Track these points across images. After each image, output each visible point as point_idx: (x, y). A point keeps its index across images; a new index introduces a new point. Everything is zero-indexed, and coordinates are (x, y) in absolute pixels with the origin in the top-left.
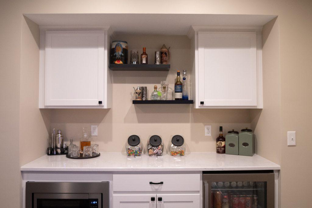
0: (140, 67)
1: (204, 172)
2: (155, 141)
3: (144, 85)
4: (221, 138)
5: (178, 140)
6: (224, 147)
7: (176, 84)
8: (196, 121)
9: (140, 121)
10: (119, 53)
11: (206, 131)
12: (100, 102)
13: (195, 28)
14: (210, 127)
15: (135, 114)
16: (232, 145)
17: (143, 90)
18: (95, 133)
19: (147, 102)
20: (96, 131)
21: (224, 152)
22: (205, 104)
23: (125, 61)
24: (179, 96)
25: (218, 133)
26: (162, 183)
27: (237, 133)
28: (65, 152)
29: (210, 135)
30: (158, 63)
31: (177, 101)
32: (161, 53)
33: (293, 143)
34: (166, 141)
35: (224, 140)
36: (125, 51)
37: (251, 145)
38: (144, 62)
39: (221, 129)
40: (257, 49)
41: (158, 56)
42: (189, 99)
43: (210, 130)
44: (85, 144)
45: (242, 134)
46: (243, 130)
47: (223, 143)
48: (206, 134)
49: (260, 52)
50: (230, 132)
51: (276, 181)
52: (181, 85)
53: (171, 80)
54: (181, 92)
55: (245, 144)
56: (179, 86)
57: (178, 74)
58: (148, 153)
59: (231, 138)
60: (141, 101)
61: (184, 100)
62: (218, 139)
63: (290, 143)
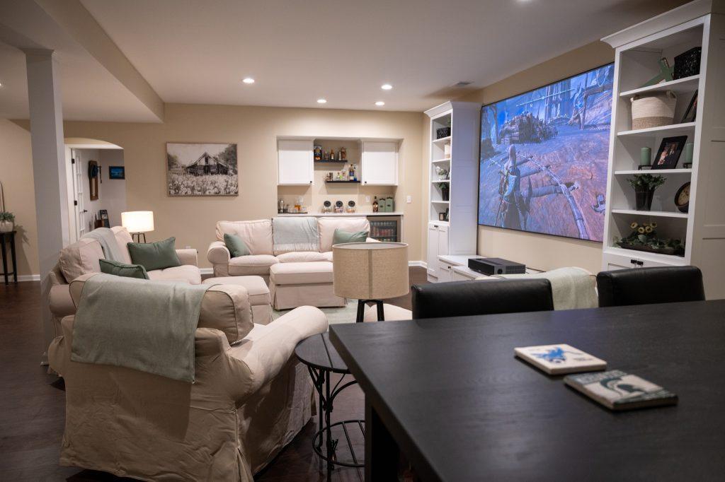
0: (330, 160)
1: (367, 216)
2: (339, 204)
3: (331, 172)
4: (375, 203)
5: (352, 204)
7: (350, 172)
8: (361, 193)
9: (328, 193)
10: (318, 152)
11: (367, 199)
12: (311, 182)
13: (362, 141)
14: (369, 197)
16: (382, 206)
17: (331, 174)
18: (302, 201)
19: (333, 182)
20: (302, 200)
21: (377, 211)
22: (367, 183)
23: (321, 158)
24: (352, 178)
25: (373, 200)
28: (285, 211)
29: (369, 201)
30: (340, 159)
31: (351, 181)
32: (342, 153)
34: (345, 204)
35: (377, 204)
36: (321, 151)
38: (333, 158)
39: (376, 198)
40: (395, 152)
41: (340, 155)
42: (357, 180)
44: (298, 207)
45: (387, 200)
46: (388, 198)
47: (377, 206)
48: (367, 201)
49: (397, 154)
50: (381, 199)
51: (402, 221)
52: (353, 171)
53: (346, 168)
55: (389, 206)
56: (352, 172)
57: (352, 165)
58: (335, 211)
59: (381, 203)
60: (329, 181)
61: (355, 181)
62: (374, 204)
63: (408, 202)
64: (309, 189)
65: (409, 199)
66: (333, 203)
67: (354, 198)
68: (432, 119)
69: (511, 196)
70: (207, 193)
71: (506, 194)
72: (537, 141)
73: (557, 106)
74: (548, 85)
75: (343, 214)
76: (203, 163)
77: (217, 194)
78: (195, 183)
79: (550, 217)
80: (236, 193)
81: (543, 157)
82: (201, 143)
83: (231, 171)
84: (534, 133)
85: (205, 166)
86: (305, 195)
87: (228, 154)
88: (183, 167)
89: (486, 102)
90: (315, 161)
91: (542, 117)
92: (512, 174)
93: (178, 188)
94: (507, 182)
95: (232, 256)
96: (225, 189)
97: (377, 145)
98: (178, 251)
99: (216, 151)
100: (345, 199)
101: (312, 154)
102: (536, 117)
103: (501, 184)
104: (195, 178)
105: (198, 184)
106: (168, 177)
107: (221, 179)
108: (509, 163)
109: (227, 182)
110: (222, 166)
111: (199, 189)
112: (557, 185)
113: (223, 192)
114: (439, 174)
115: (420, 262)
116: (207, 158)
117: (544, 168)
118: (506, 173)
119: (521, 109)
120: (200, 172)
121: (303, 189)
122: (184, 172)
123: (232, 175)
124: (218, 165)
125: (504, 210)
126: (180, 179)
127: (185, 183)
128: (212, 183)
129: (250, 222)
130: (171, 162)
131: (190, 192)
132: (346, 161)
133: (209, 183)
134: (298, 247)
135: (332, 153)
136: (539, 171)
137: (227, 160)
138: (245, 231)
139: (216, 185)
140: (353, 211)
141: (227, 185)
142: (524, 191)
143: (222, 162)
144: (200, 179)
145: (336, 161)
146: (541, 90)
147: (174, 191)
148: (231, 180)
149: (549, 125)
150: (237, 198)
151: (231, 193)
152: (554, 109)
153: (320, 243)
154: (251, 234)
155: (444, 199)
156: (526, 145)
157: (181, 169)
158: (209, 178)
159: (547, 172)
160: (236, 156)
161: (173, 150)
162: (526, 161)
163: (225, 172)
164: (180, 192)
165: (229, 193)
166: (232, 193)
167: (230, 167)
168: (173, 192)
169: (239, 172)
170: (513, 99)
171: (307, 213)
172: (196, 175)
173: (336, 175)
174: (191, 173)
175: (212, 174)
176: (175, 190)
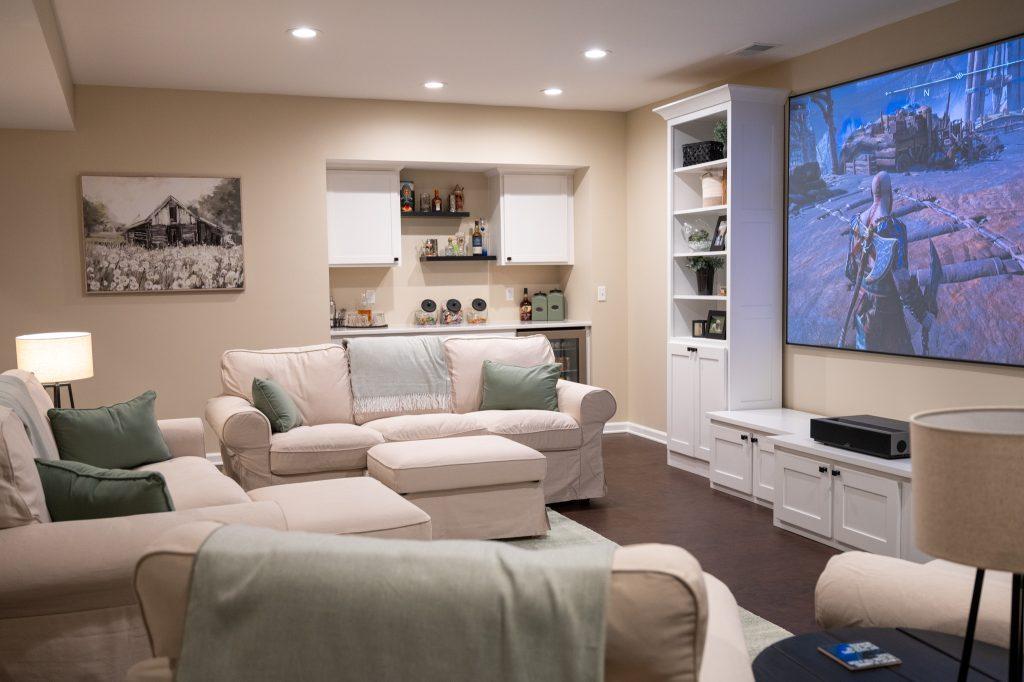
0: (433, 213)
2: (454, 306)
3: (434, 237)
4: (526, 302)
5: (479, 305)
6: (530, 312)
7: (474, 237)
8: (495, 282)
9: (428, 283)
10: (408, 196)
11: (508, 294)
12: (396, 259)
13: (500, 171)
14: (512, 289)
15: (421, 275)
16: (539, 309)
17: (435, 243)
18: (374, 300)
19: (438, 258)
20: (372, 298)
21: (530, 319)
22: (513, 260)
23: (413, 208)
24: (478, 250)
25: (521, 297)
27: (545, 295)
29: (512, 299)
30: (453, 210)
31: (476, 257)
32: (457, 196)
33: (603, 298)
34: (466, 304)
35: (530, 304)
36: (413, 193)
37: (561, 307)
38: (438, 209)
39: (526, 291)
40: (568, 195)
41: (452, 197)
42: (489, 254)
43: (512, 293)
44: (367, 312)
45: (550, 296)
46: (552, 292)
47: (529, 308)
48: (508, 299)
49: (571, 199)
50: (536, 294)
51: (588, 339)
52: (480, 237)
53: (466, 228)
54: (481, 246)
55: (555, 307)
56: (477, 238)
57: (477, 223)
58: (444, 321)
59: (538, 301)
60: (430, 258)
61: (484, 256)
62: (522, 304)
63: (600, 298)
64: (389, 274)
65: (601, 292)
66: (441, 303)
67: (482, 292)
68: (671, 123)
69: (885, 280)
70: (175, 286)
71: (869, 277)
72: (948, 165)
73: (998, 92)
74: (972, 49)
75: (464, 326)
76: (165, 219)
77: (198, 289)
78: (146, 265)
79: (992, 323)
80: (240, 285)
81: (965, 200)
82: (161, 176)
83: (227, 238)
84: (939, 148)
85: (169, 228)
86: (379, 289)
87: (222, 199)
88: (118, 230)
89: (798, 88)
90: (403, 214)
91: (958, 113)
92: (885, 233)
93: (107, 277)
94: (871, 252)
95: (276, 430)
96: (215, 277)
97: (533, 179)
98: (163, 424)
99: (193, 192)
100: (465, 294)
101: (396, 198)
102: (941, 116)
103: (852, 255)
104: (146, 255)
105: (153, 267)
106: (84, 252)
107: (205, 257)
108: (876, 212)
109: (220, 261)
110: (208, 227)
111: (157, 277)
112: (1008, 256)
113: (209, 284)
114: (691, 239)
115: (628, 423)
116: (174, 209)
117: (968, 222)
118: (866, 232)
119: (902, 98)
120: (159, 239)
121: (374, 275)
122: (122, 240)
123: (230, 247)
124: (199, 223)
125: (864, 310)
126: (111, 256)
127: (124, 264)
128: (185, 264)
129: (296, 350)
130: (91, 218)
131: (134, 285)
132: (467, 215)
133: (179, 263)
134: (407, 403)
135: (436, 198)
136: (956, 227)
137: (219, 213)
138: (288, 370)
139: (195, 268)
140: (483, 321)
141: (219, 269)
142: (919, 270)
143: (208, 217)
144: (159, 255)
145: (446, 213)
146: (953, 60)
147: (99, 282)
148: (229, 256)
149: (979, 131)
150: (242, 295)
151: (227, 287)
152: (990, 99)
153: (454, 393)
154: (302, 377)
155: (701, 292)
156: (914, 174)
157: (115, 232)
158: (180, 253)
159: (978, 231)
160: (240, 207)
161: (97, 190)
162: (917, 208)
163: (214, 239)
164: (113, 285)
165: (224, 285)
166: (229, 287)
167: (227, 228)
168: (95, 285)
169: (245, 240)
170: (876, 80)
171: (386, 326)
172: (150, 246)
173: (444, 244)
174: (138, 242)
175: (186, 243)
176: (101, 280)
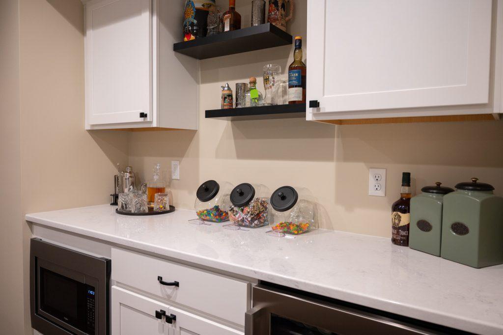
2: (243, 194)
6: (407, 228)
7: (291, 69)
11: (372, 182)
12: (143, 115)
15: (232, 141)
16: (424, 226)
18: (176, 175)
21: (406, 242)
24: (293, 95)
25: (398, 191)
26: (176, 284)
27: (445, 191)
35: (408, 209)
36: (201, 14)
37: (474, 231)
38: (227, 28)
39: (406, 179)
43: (383, 182)
46: (462, 186)
47: (405, 219)
48: (372, 191)
50: (426, 190)
54: (302, 85)
55: (460, 229)
56: (294, 72)
59: (422, 206)
62: (396, 208)
